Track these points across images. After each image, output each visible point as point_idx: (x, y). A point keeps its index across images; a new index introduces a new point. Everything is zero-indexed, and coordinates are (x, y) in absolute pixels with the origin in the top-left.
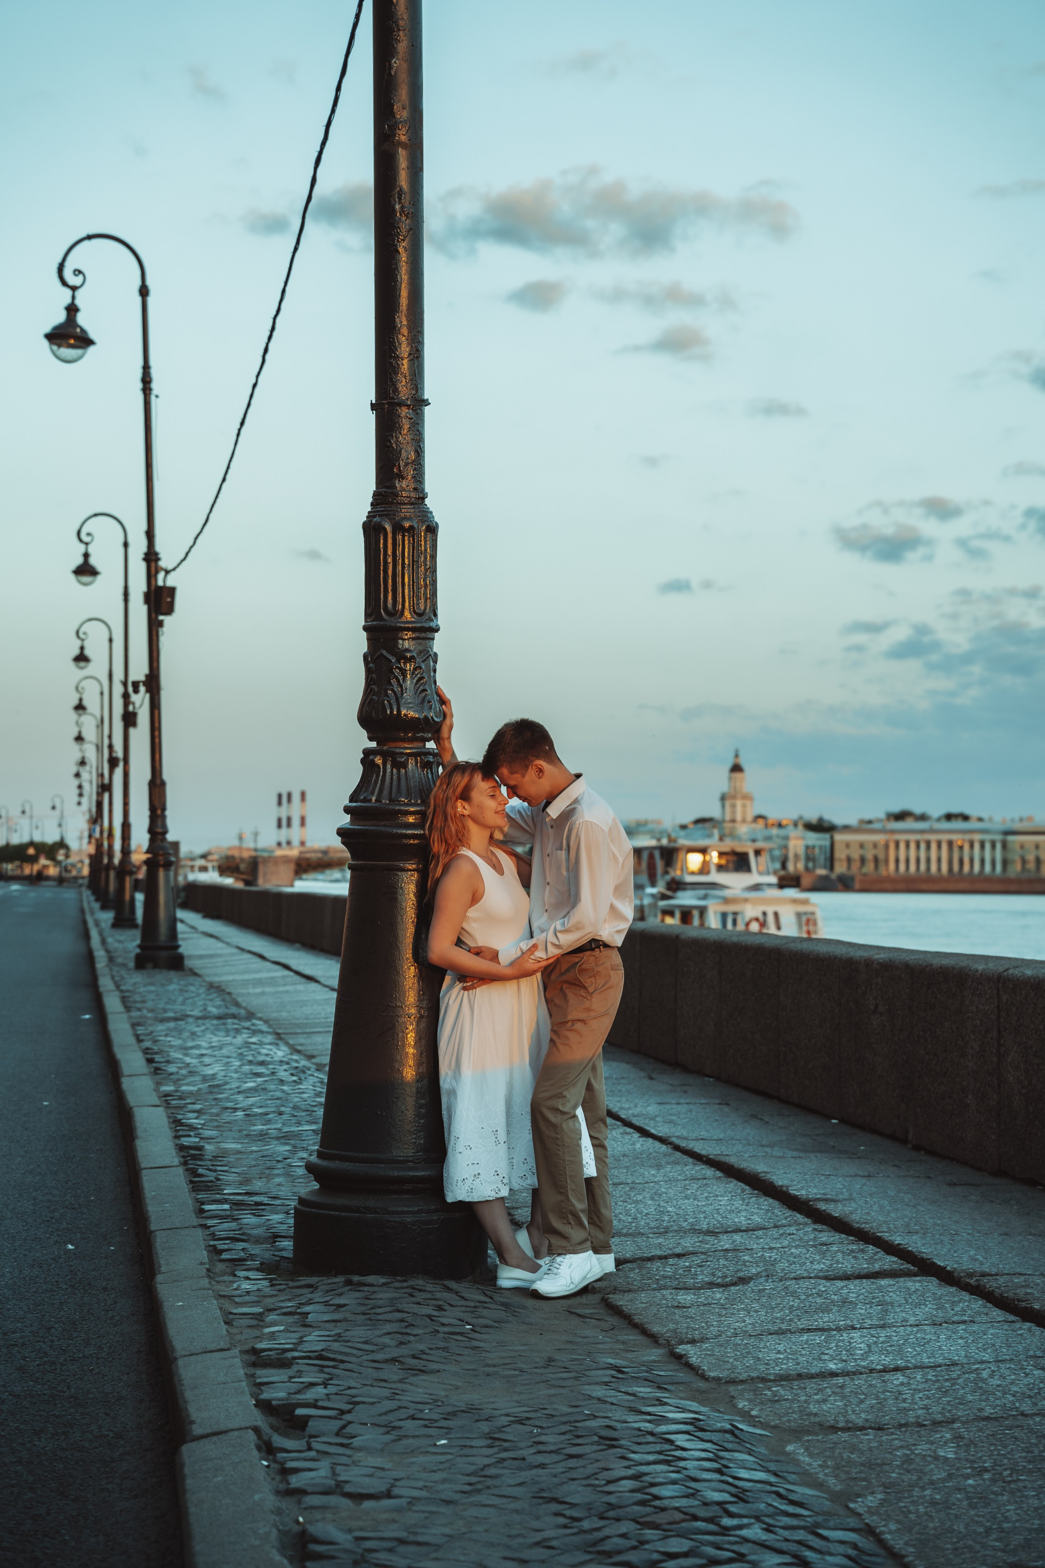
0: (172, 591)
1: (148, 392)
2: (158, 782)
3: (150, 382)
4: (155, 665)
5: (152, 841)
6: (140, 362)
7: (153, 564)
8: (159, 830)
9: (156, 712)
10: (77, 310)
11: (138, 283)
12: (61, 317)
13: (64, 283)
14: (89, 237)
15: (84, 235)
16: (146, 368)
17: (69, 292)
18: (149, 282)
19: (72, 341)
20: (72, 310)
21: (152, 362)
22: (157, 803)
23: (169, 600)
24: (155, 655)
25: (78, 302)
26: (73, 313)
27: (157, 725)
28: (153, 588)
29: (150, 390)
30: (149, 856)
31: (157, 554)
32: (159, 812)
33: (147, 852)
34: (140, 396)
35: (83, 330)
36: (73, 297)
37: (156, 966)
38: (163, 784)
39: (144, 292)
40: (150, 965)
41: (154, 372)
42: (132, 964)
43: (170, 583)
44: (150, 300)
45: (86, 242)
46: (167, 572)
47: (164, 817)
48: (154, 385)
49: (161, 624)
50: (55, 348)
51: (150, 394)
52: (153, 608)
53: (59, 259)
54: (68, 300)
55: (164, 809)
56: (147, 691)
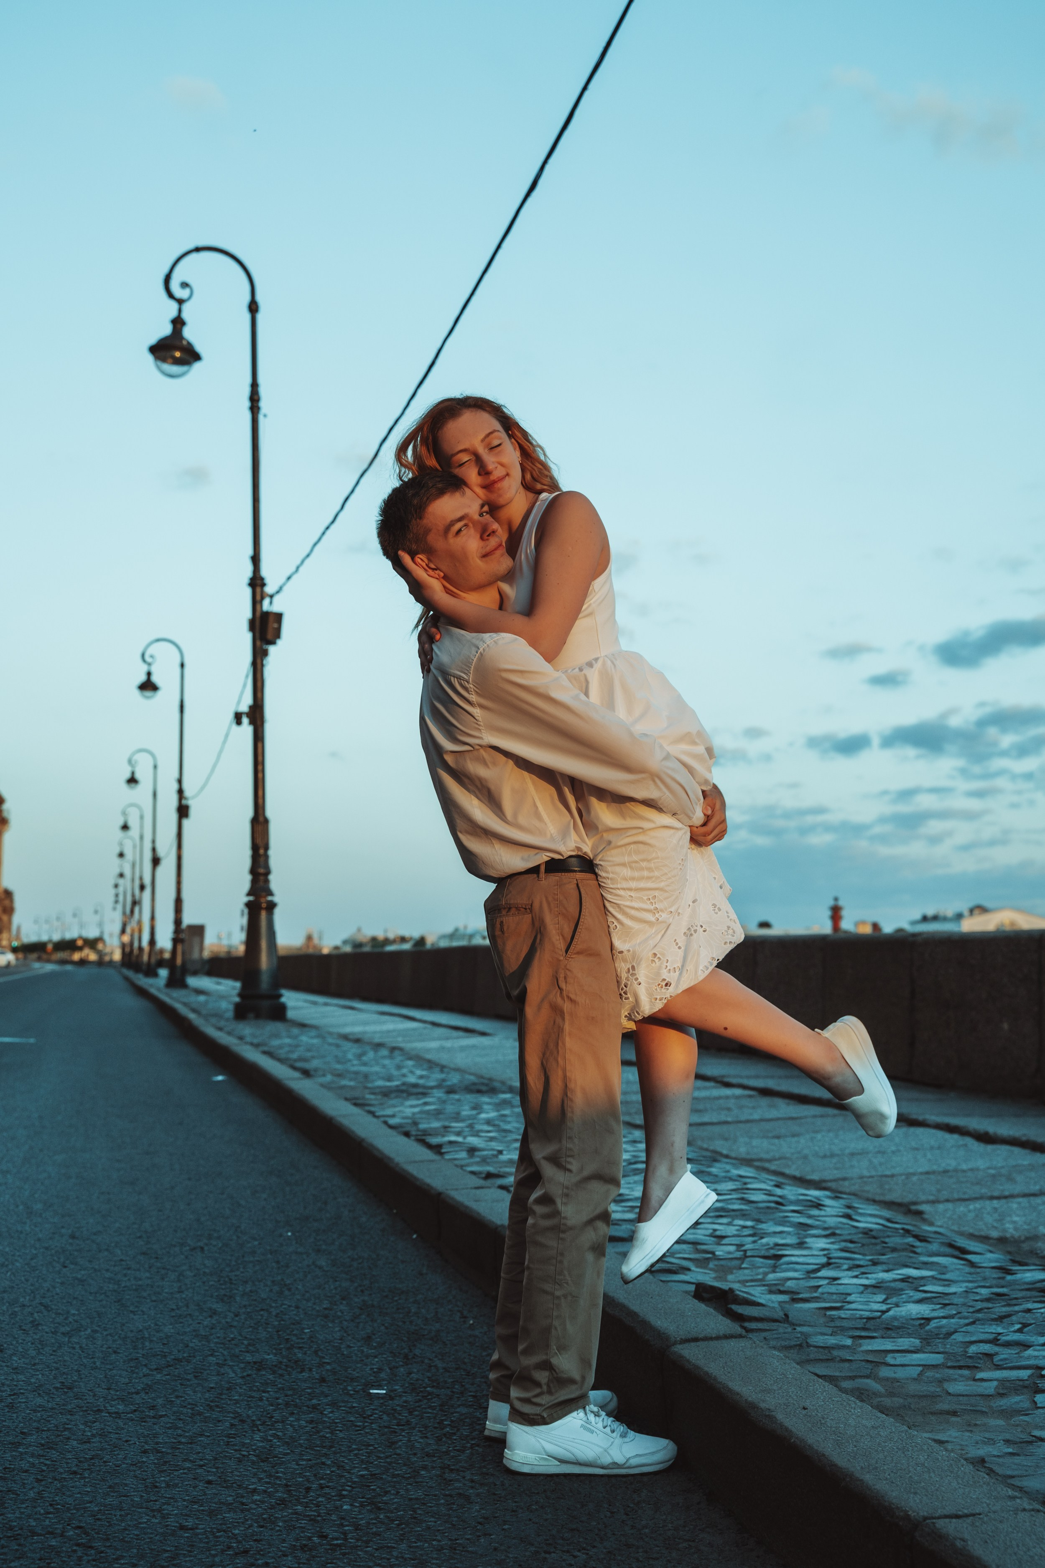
0: (279, 617)
1: (255, 410)
2: (261, 819)
3: (258, 400)
4: (259, 695)
5: (254, 882)
6: (248, 380)
7: (258, 590)
8: (262, 871)
9: (260, 745)
10: (183, 323)
11: (247, 298)
12: (167, 330)
13: (171, 295)
14: (198, 250)
15: (191, 246)
16: (254, 385)
17: (174, 306)
18: (259, 298)
19: (178, 354)
20: (178, 323)
21: (261, 380)
22: (259, 841)
23: (276, 625)
24: (259, 684)
25: (185, 316)
26: (179, 326)
27: (260, 758)
28: (258, 614)
29: (258, 408)
30: (251, 898)
31: (262, 579)
32: (262, 851)
33: (249, 894)
34: (248, 416)
35: (189, 343)
36: (180, 311)
37: (258, 1016)
38: (266, 821)
39: (253, 307)
40: (251, 1015)
41: (263, 391)
42: (230, 1014)
43: (276, 608)
44: (260, 317)
45: (194, 255)
46: (271, 597)
47: (267, 857)
48: (262, 404)
49: (265, 653)
50: (159, 363)
51: (258, 412)
52: (258, 635)
53: (166, 270)
54: (174, 313)
55: (267, 848)
56: (251, 723)
